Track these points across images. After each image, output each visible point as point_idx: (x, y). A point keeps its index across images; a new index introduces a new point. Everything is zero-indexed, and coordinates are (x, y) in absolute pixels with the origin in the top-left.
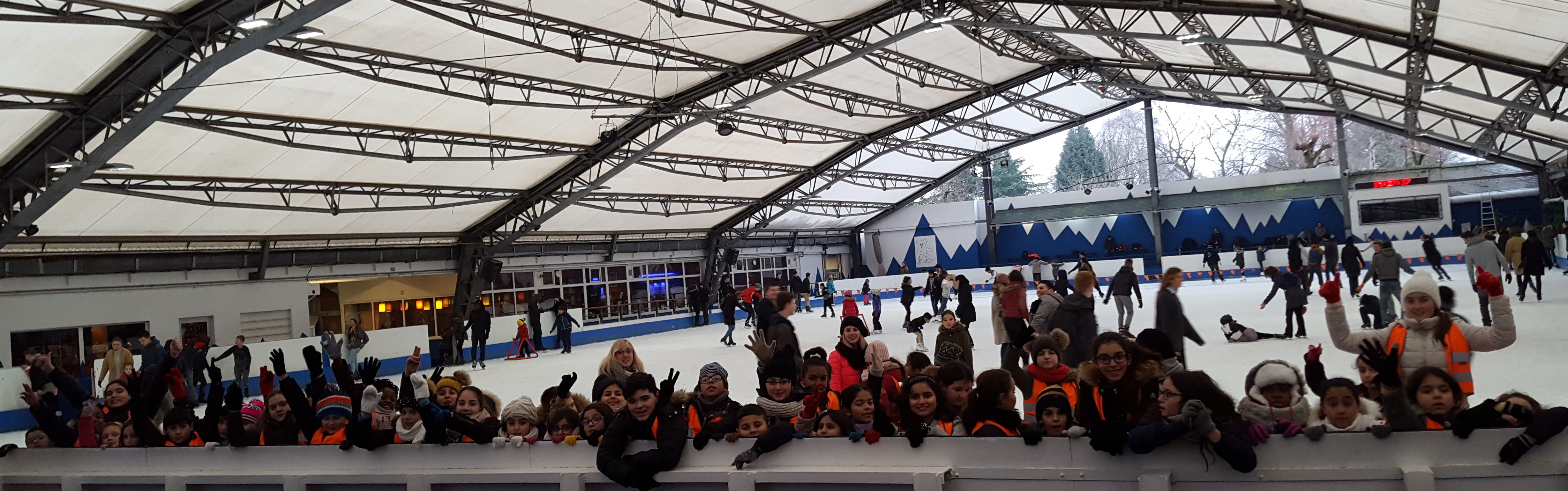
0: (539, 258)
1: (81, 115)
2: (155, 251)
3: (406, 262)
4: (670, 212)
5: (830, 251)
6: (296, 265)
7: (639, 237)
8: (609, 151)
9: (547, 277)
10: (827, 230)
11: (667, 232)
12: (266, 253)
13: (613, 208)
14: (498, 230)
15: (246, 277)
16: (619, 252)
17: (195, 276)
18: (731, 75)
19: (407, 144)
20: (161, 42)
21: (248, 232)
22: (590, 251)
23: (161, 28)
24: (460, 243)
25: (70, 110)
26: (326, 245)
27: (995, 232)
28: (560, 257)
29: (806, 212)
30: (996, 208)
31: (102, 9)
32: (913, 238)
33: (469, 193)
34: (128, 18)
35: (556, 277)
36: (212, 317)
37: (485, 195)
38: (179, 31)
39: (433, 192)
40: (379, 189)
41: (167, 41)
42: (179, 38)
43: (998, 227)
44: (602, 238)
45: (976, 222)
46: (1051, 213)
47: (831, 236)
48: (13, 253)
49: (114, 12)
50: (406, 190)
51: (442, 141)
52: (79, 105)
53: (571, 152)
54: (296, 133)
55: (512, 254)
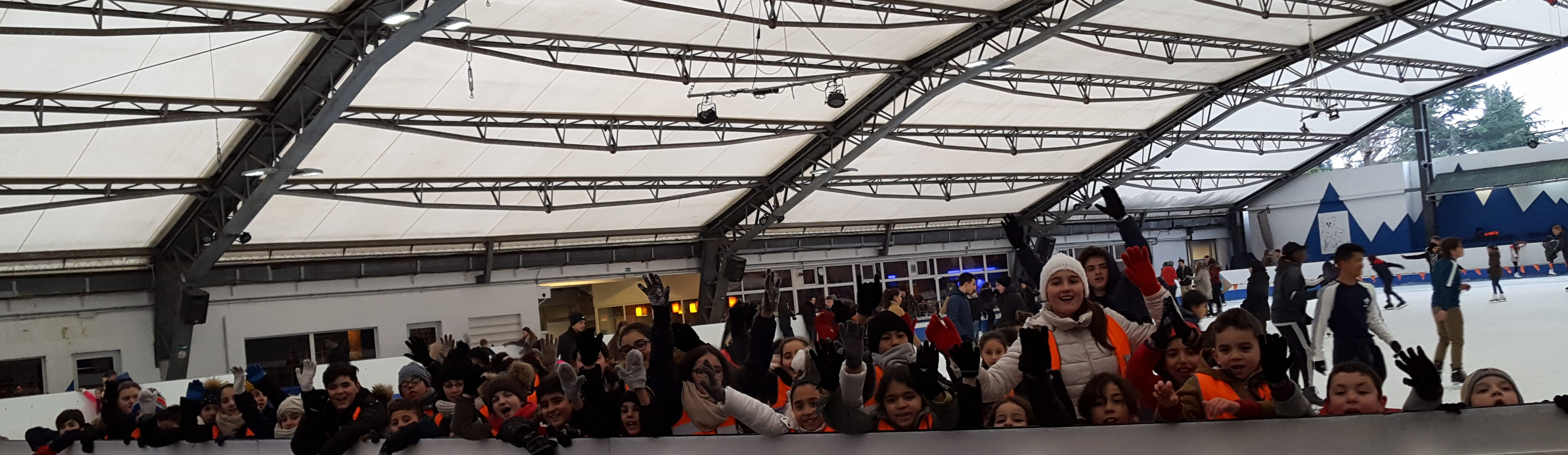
0: (796, 254)
1: (270, 121)
2: (379, 255)
3: (643, 261)
4: (952, 195)
5: (1197, 235)
6: (524, 267)
7: (922, 226)
8: (852, 127)
9: (808, 276)
10: (1191, 209)
11: (958, 218)
12: (491, 255)
13: (875, 193)
14: (740, 224)
15: (474, 281)
16: (896, 244)
17: (422, 280)
18: (985, 26)
19: (611, 132)
20: (328, 43)
21: (470, 233)
22: (860, 245)
23: (325, 30)
24: (701, 239)
25: (258, 117)
26: (553, 245)
27: (1434, 203)
28: (823, 252)
29: (1150, 187)
30: (1436, 170)
31: (263, 15)
32: (1317, 218)
33: (697, 183)
34: (291, 22)
35: (819, 275)
36: (440, 322)
37: (717, 185)
38: (341, 30)
39: (656, 184)
40: (595, 183)
41: (333, 42)
42: (344, 38)
43: (1439, 197)
44: (874, 228)
45: (1407, 191)
46: (1516, 175)
47: (1198, 217)
48: (231, 261)
49: (275, 16)
50: (626, 183)
51: (651, 128)
52: (266, 112)
53: (806, 131)
54: (488, 128)
55: (763, 250)
